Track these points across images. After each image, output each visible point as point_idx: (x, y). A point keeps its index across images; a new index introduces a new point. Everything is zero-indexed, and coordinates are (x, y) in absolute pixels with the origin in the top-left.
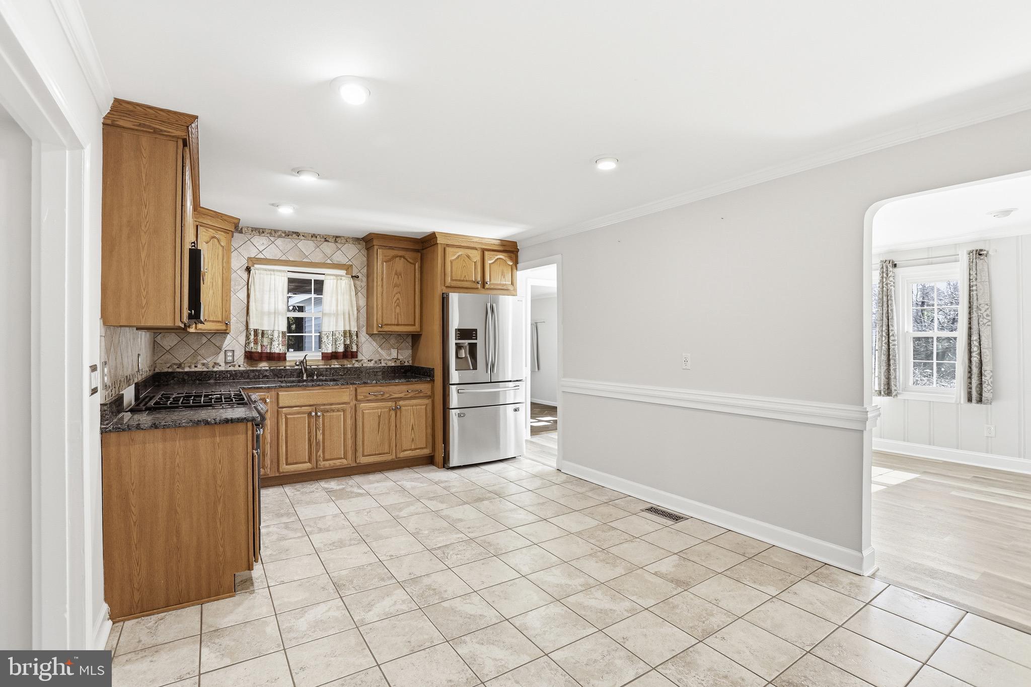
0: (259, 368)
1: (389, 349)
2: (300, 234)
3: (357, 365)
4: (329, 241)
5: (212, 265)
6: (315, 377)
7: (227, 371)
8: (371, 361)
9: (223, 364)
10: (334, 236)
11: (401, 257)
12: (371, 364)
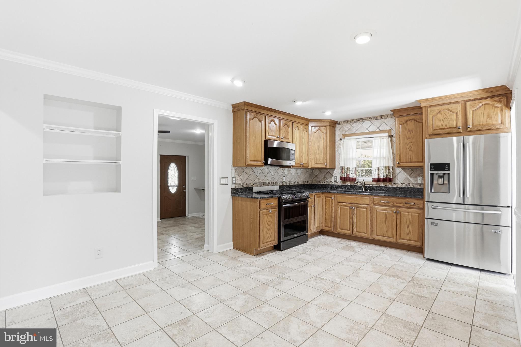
0: (346, 185)
1: (415, 177)
2: (363, 119)
3: (394, 186)
4: (378, 119)
5: (318, 141)
6: (369, 191)
7: (334, 185)
8: (403, 184)
9: (333, 182)
10: (380, 116)
11: (412, 120)
12: (403, 186)
